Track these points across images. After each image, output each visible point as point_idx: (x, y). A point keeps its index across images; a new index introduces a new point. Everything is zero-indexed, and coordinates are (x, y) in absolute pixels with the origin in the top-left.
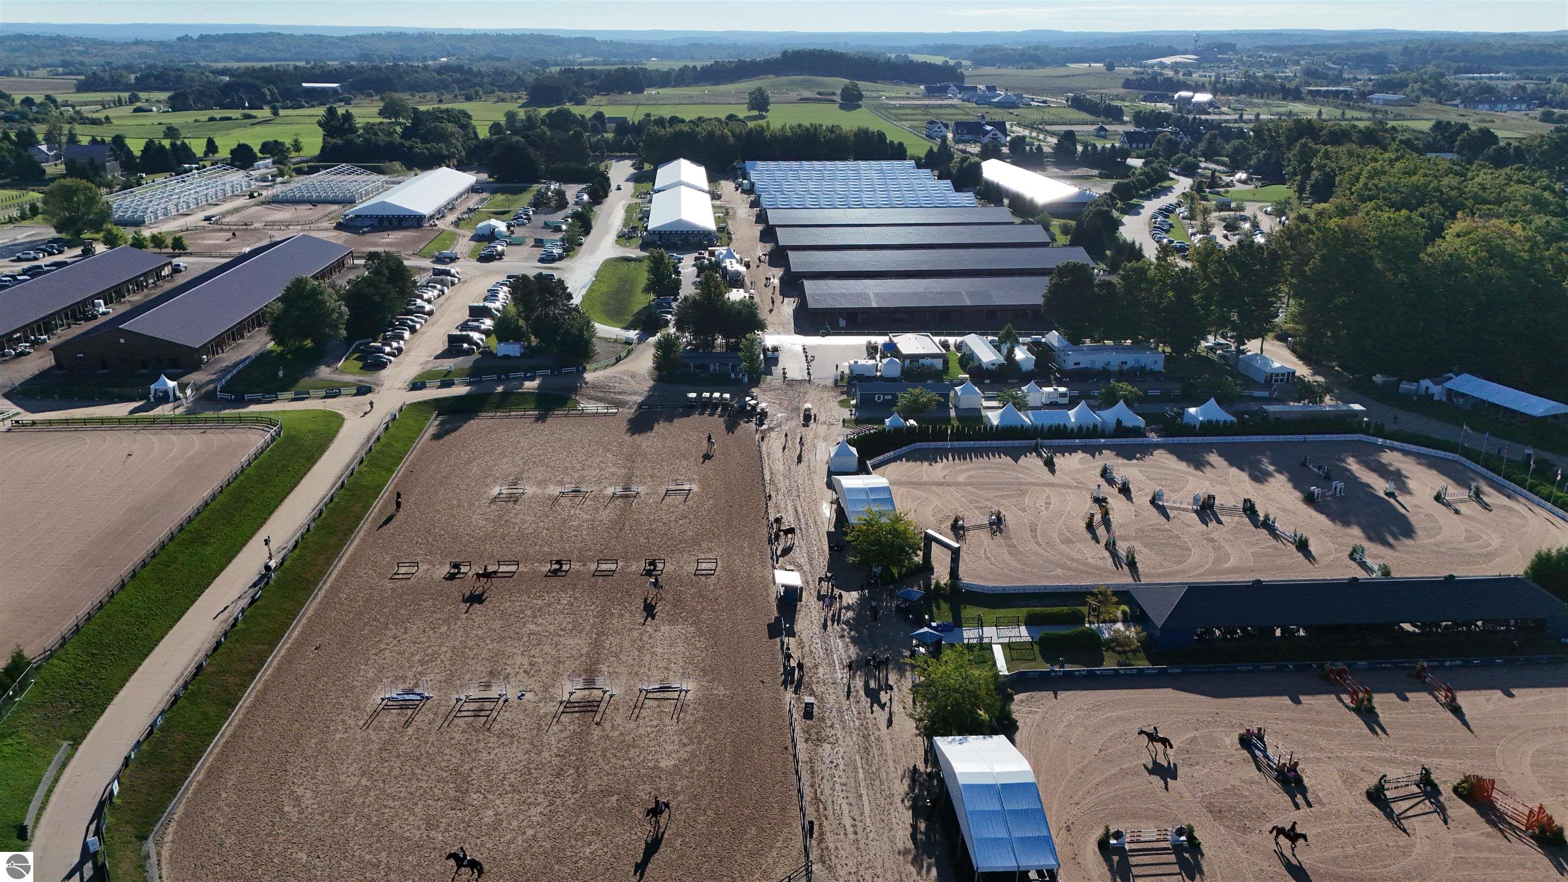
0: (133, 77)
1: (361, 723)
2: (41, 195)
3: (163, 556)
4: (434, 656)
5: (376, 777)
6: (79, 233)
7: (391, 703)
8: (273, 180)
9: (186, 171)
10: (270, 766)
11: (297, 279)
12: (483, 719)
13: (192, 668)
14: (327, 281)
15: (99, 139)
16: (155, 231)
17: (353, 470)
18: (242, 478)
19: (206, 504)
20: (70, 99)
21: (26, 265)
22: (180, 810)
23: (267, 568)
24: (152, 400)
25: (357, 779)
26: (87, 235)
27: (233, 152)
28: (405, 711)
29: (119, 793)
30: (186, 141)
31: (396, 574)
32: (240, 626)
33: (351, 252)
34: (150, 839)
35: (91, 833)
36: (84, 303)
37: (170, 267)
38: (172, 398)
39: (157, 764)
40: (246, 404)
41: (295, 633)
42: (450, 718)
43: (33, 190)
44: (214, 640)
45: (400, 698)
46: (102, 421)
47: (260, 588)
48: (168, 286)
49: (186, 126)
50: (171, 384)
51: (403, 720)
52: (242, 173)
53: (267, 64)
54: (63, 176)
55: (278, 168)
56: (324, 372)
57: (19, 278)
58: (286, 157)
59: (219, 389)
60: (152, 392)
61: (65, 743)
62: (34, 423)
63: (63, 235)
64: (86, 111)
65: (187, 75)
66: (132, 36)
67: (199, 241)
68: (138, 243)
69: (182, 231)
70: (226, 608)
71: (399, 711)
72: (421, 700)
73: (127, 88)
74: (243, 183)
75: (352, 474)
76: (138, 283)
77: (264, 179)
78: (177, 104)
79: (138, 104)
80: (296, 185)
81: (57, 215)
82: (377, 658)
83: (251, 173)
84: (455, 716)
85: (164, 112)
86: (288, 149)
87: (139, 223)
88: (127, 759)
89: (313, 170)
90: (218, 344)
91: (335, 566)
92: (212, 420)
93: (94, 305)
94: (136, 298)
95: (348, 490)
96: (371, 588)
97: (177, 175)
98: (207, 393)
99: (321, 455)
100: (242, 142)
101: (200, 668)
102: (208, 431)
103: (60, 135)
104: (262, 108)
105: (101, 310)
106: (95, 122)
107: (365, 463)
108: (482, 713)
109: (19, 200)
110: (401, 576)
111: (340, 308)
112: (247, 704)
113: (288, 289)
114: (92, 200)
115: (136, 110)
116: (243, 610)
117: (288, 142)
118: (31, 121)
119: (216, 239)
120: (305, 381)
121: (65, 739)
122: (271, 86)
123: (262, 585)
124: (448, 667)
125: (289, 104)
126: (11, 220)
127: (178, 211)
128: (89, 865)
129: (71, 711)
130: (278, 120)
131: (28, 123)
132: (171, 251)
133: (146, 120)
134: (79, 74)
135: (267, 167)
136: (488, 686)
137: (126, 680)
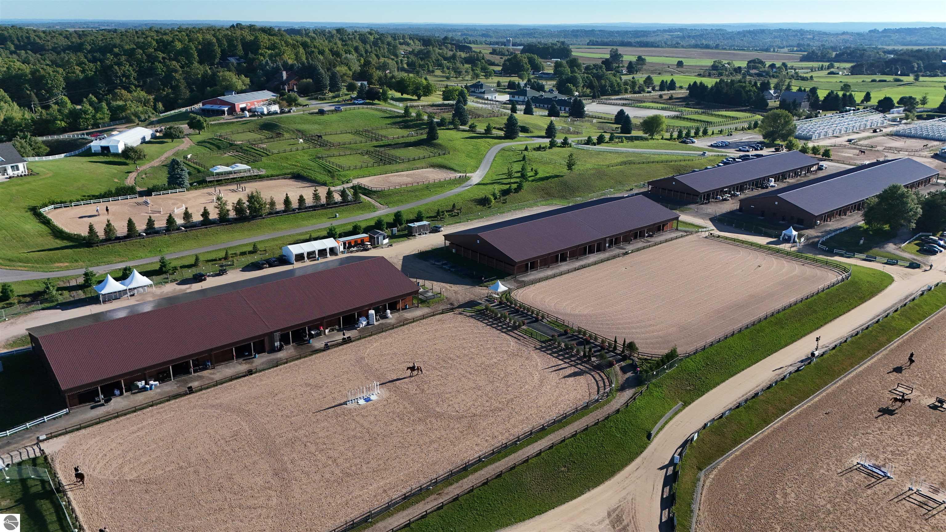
0: (834, 53)
1: (839, 471)
2: (762, 117)
3: (758, 327)
4: (903, 453)
5: (837, 508)
6: (774, 140)
7: (863, 469)
8: (900, 122)
9: (846, 111)
10: (777, 467)
11: (894, 186)
12: (925, 511)
13: (752, 393)
14: (914, 190)
15: (803, 89)
16: (816, 144)
17: (888, 314)
18: (815, 297)
19: (790, 306)
20: (795, 65)
21: (742, 154)
22: (722, 465)
23: (813, 354)
24: (781, 239)
25: (825, 503)
26: (778, 142)
27: (880, 102)
28: (870, 478)
29: (697, 439)
30: (853, 93)
31: (894, 389)
32: (786, 381)
33: (938, 174)
34: (703, 472)
35: (677, 453)
36: (764, 178)
37: (817, 166)
38: (792, 241)
39: (719, 435)
40: (833, 254)
41: (815, 399)
42: (900, 498)
43: (759, 114)
44: (769, 383)
45: (870, 468)
46: (752, 244)
47: (804, 365)
48: (812, 177)
49: (857, 84)
50: (795, 233)
51: (867, 483)
52: (881, 115)
53: (921, 48)
54: (777, 108)
55: (906, 114)
56: (891, 247)
57: (737, 160)
58: (914, 107)
59: (820, 242)
60: (783, 235)
61: (680, 403)
62: (719, 237)
63: (766, 141)
64: (801, 73)
65: (867, 53)
66: (841, 29)
67: (839, 154)
68: (804, 150)
69: (831, 146)
70: (781, 368)
71: (866, 476)
72: (884, 477)
73: (829, 60)
74: (880, 121)
75: (887, 316)
76: (796, 173)
77: (894, 120)
78: (854, 71)
79: (832, 70)
80: (914, 126)
81: (766, 129)
82: (863, 436)
83: (887, 115)
84: (904, 498)
85: (846, 75)
86: (917, 102)
87: (808, 138)
88: (706, 425)
89: (930, 117)
90: (829, 216)
91: (855, 370)
92: (810, 259)
93: (768, 181)
94: (791, 181)
95: (881, 326)
96: (874, 392)
97: (840, 113)
98: (813, 242)
99: (870, 298)
100: (887, 96)
101: (756, 394)
102: (806, 265)
103: (783, 85)
104: (909, 76)
105: (771, 184)
106: (804, 79)
107: (898, 312)
108: (926, 507)
109: (750, 119)
110: (898, 393)
111: (916, 209)
112: (775, 426)
113: (885, 191)
114: (787, 123)
115: (829, 74)
116: (790, 373)
117: (918, 97)
118: (770, 76)
119: (849, 153)
120: (876, 250)
121: (681, 400)
122: (920, 62)
123: (806, 363)
124: (910, 464)
125: (928, 73)
126: (743, 129)
127: (833, 134)
128: (671, 468)
129: (688, 388)
130: (917, 83)
131: (769, 78)
132: (821, 157)
133: (834, 79)
134: (805, 52)
135: (899, 113)
136: (936, 491)
137: (718, 384)
